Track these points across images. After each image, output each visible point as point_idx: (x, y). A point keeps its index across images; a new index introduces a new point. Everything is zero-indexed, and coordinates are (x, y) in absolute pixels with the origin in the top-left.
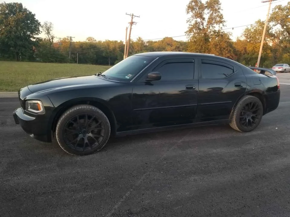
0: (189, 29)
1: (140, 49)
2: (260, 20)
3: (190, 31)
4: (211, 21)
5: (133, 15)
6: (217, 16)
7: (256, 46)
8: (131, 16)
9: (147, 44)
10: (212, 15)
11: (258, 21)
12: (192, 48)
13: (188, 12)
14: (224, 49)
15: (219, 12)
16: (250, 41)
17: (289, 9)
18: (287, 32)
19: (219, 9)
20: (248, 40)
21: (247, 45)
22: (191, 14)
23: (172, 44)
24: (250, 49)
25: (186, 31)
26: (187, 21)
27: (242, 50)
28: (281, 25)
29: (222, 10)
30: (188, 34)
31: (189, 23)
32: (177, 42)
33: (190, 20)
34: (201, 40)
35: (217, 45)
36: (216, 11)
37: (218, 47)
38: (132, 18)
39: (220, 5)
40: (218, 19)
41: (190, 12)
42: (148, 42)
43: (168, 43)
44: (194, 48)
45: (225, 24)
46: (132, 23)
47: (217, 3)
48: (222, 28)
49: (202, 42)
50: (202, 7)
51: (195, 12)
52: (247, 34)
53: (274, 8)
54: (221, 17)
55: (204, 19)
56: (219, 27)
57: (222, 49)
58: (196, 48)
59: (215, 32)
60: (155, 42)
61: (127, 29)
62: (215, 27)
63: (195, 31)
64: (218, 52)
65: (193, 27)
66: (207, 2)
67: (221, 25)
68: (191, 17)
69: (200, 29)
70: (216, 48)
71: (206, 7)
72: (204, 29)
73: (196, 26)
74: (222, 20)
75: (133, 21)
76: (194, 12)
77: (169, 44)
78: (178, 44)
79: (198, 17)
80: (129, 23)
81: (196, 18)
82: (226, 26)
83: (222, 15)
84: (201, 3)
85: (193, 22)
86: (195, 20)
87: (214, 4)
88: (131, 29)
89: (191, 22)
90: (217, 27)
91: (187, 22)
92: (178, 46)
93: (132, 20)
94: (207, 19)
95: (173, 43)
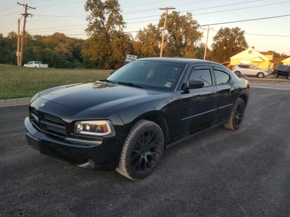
0: (90, 27)
1: (27, 44)
2: (151, 24)
3: (90, 29)
4: (111, 21)
5: (27, 6)
6: (117, 16)
7: (149, 48)
8: (25, 7)
9: (35, 39)
10: (111, 15)
11: (150, 25)
12: (94, 47)
13: (87, 10)
14: (126, 49)
15: (119, 13)
16: (144, 43)
17: (173, 17)
18: (174, 37)
19: (117, 10)
20: (142, 42)
21: (141, 46)
22: (90, 12)
23: (65, 41)
24: (145, 50)
25: (86, 29)
26: (87, 18)
27: (138, 51)
28: (168, 30)
29: (121, 11)
30: (88, 32)
31: (89, 21)
32: (70, 38)
33: (90, 18)
34: (104, 39)
35: (120, 45)
36: (116, 11)
37: (121, 47)
38: (26, 9)
39: (118, 6)
40: (118, 20)
41: (89, 10)
42: (36, 36)
43: (61, 39)
44: (97, 47)
45: (125, 25)
46: (26, 15)
47: (116, 3)
48: (122, 29)
49: (104, 41)
50: (102, 7)
51: (95, 10)
52: (141, 37)
53: (162, 14)
54: (121, 18)
55: (104, 18)
56: (120, 27)
57: (124, 49)
58: (98, 47)
59: (115, 32)
60: (44, 37)
61: (19, 20)
62: (115, 27)
63: (95, 29)
64: (121, 52)
65: (94, 25)
66: (106, 2)
67: (121, 26)
68: (91, 14)
69: (101, 28)
70: (119, 48)
71: (105, 7)
72: (104, 28)
73: (96, 25)
74: (122, 22)
75: (27, 13)
76: (93, 10)
77: (62, 41)
78: (72, 41)
79: (98, 16)
80: (21, 14)
81: (96, 17)
82: (126, 28)
83: (121, 16)
84: (100, 2)
85: (93, 21)
86: (95, 18)
87: (113, 5)
88: (25, 21)
89: (91, 20)
90: (117, 28)
91: (87, 20)
92: (72, 43)
93: (26, 11)
94: (107, 19)
95: (67, 40)
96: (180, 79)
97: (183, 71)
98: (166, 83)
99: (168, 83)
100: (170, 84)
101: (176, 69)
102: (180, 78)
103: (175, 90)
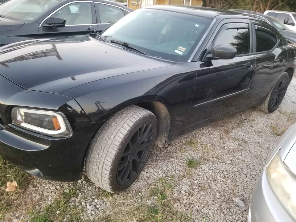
96: (200, 43)
97: (206, 30)
98: (178, 47)
99: (180, 47)
100: (184, 49)
101: (197, 25)
102: (200, 41)
103: (189, 61)
